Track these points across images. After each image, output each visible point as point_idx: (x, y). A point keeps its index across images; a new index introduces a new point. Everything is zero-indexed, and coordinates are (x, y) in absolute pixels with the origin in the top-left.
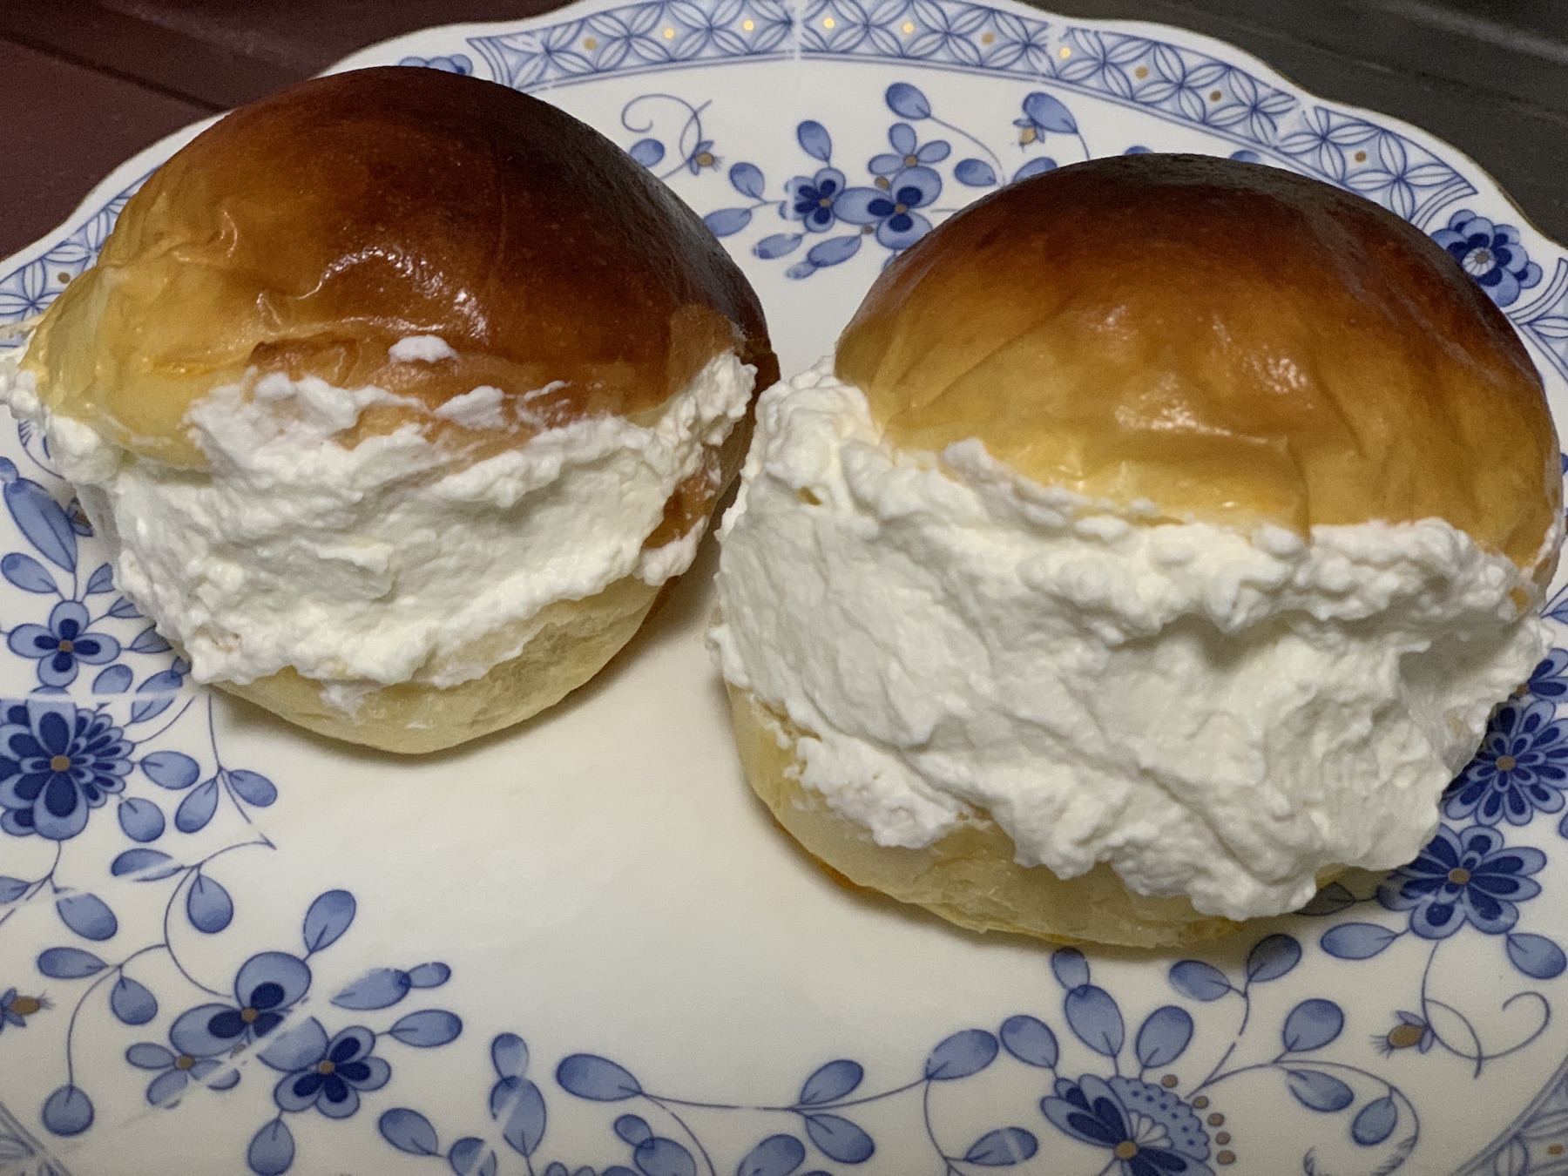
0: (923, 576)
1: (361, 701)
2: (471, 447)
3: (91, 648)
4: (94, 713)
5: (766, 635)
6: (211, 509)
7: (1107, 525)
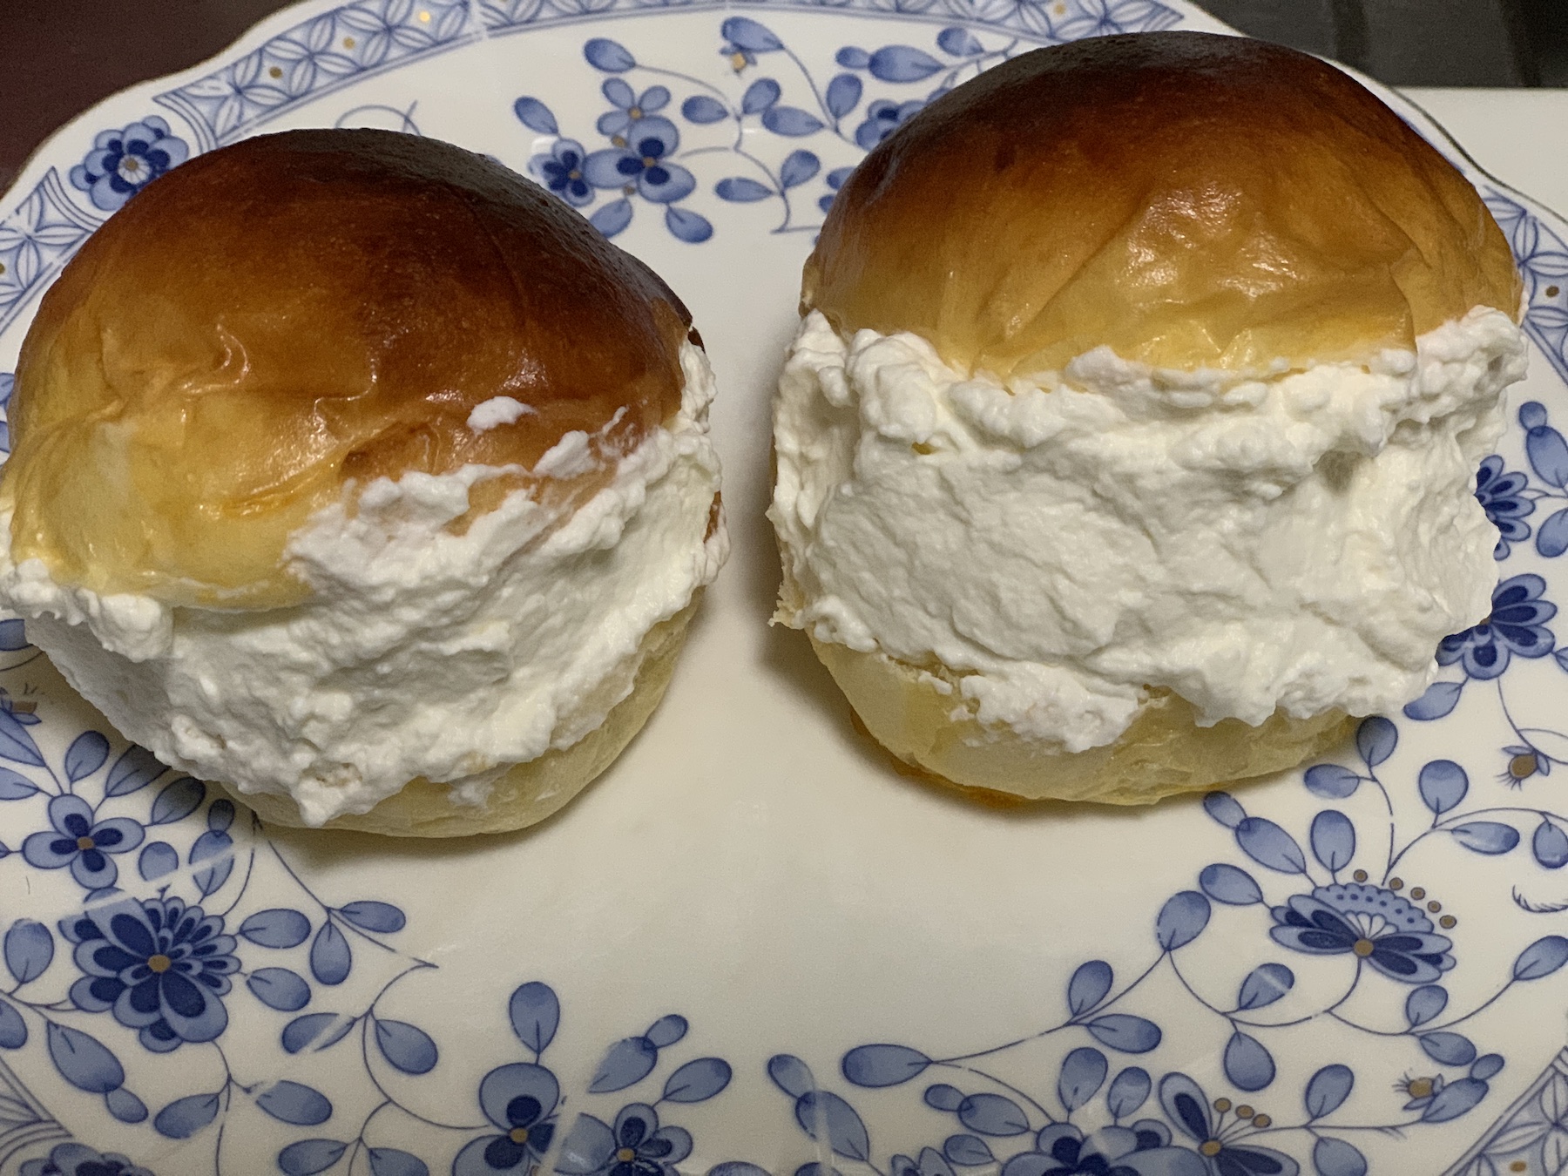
0: (1071, 489)
1: (492, 789)
2: (570, 498)
3: (112, 836)
4: (160, 900)
5: (897, 593)
6: (311, 642)
7: (1247, 392)
